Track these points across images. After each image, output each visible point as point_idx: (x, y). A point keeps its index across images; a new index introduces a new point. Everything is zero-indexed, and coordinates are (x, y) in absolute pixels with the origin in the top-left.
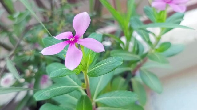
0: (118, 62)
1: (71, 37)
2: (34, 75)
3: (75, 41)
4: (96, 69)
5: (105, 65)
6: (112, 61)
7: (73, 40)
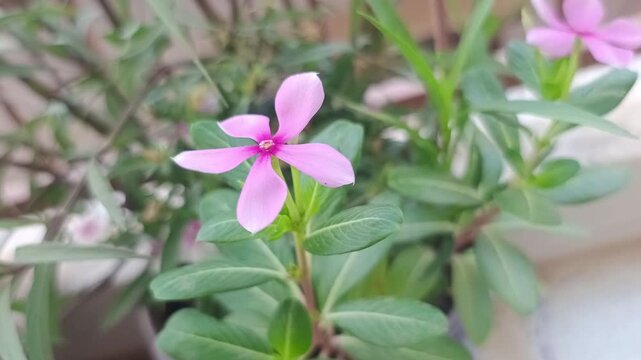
0: (388, 224)
1: (264, 137)
2: (169, 216)
3: (273, 151)
4: (327, 232)
5: (353, 224)
6: (372, 218)
7: (267, 146)
